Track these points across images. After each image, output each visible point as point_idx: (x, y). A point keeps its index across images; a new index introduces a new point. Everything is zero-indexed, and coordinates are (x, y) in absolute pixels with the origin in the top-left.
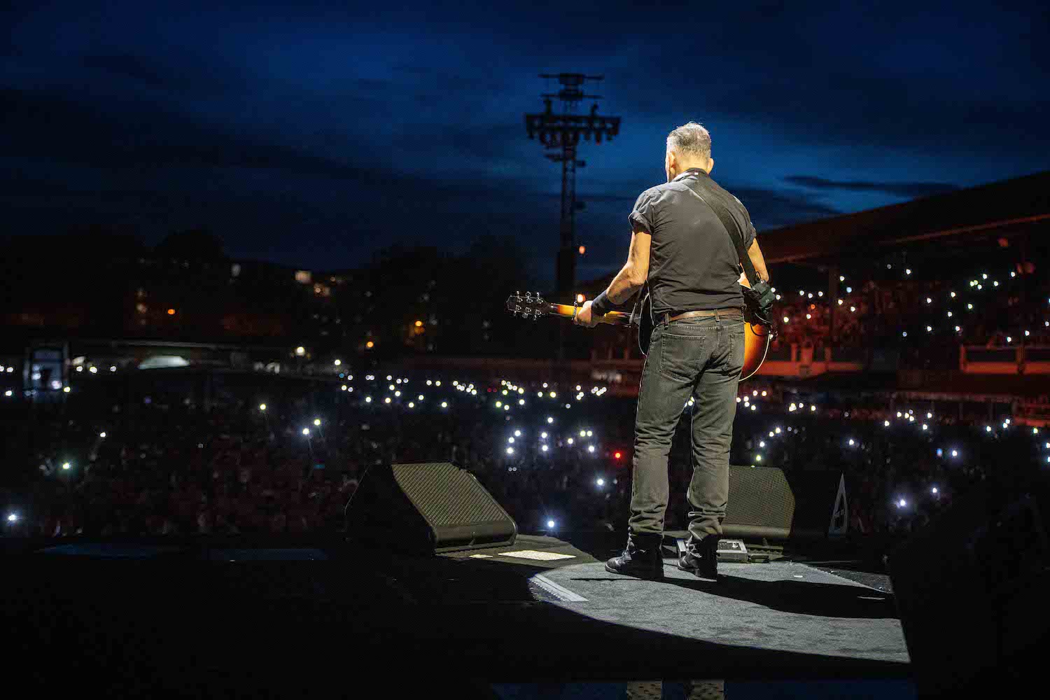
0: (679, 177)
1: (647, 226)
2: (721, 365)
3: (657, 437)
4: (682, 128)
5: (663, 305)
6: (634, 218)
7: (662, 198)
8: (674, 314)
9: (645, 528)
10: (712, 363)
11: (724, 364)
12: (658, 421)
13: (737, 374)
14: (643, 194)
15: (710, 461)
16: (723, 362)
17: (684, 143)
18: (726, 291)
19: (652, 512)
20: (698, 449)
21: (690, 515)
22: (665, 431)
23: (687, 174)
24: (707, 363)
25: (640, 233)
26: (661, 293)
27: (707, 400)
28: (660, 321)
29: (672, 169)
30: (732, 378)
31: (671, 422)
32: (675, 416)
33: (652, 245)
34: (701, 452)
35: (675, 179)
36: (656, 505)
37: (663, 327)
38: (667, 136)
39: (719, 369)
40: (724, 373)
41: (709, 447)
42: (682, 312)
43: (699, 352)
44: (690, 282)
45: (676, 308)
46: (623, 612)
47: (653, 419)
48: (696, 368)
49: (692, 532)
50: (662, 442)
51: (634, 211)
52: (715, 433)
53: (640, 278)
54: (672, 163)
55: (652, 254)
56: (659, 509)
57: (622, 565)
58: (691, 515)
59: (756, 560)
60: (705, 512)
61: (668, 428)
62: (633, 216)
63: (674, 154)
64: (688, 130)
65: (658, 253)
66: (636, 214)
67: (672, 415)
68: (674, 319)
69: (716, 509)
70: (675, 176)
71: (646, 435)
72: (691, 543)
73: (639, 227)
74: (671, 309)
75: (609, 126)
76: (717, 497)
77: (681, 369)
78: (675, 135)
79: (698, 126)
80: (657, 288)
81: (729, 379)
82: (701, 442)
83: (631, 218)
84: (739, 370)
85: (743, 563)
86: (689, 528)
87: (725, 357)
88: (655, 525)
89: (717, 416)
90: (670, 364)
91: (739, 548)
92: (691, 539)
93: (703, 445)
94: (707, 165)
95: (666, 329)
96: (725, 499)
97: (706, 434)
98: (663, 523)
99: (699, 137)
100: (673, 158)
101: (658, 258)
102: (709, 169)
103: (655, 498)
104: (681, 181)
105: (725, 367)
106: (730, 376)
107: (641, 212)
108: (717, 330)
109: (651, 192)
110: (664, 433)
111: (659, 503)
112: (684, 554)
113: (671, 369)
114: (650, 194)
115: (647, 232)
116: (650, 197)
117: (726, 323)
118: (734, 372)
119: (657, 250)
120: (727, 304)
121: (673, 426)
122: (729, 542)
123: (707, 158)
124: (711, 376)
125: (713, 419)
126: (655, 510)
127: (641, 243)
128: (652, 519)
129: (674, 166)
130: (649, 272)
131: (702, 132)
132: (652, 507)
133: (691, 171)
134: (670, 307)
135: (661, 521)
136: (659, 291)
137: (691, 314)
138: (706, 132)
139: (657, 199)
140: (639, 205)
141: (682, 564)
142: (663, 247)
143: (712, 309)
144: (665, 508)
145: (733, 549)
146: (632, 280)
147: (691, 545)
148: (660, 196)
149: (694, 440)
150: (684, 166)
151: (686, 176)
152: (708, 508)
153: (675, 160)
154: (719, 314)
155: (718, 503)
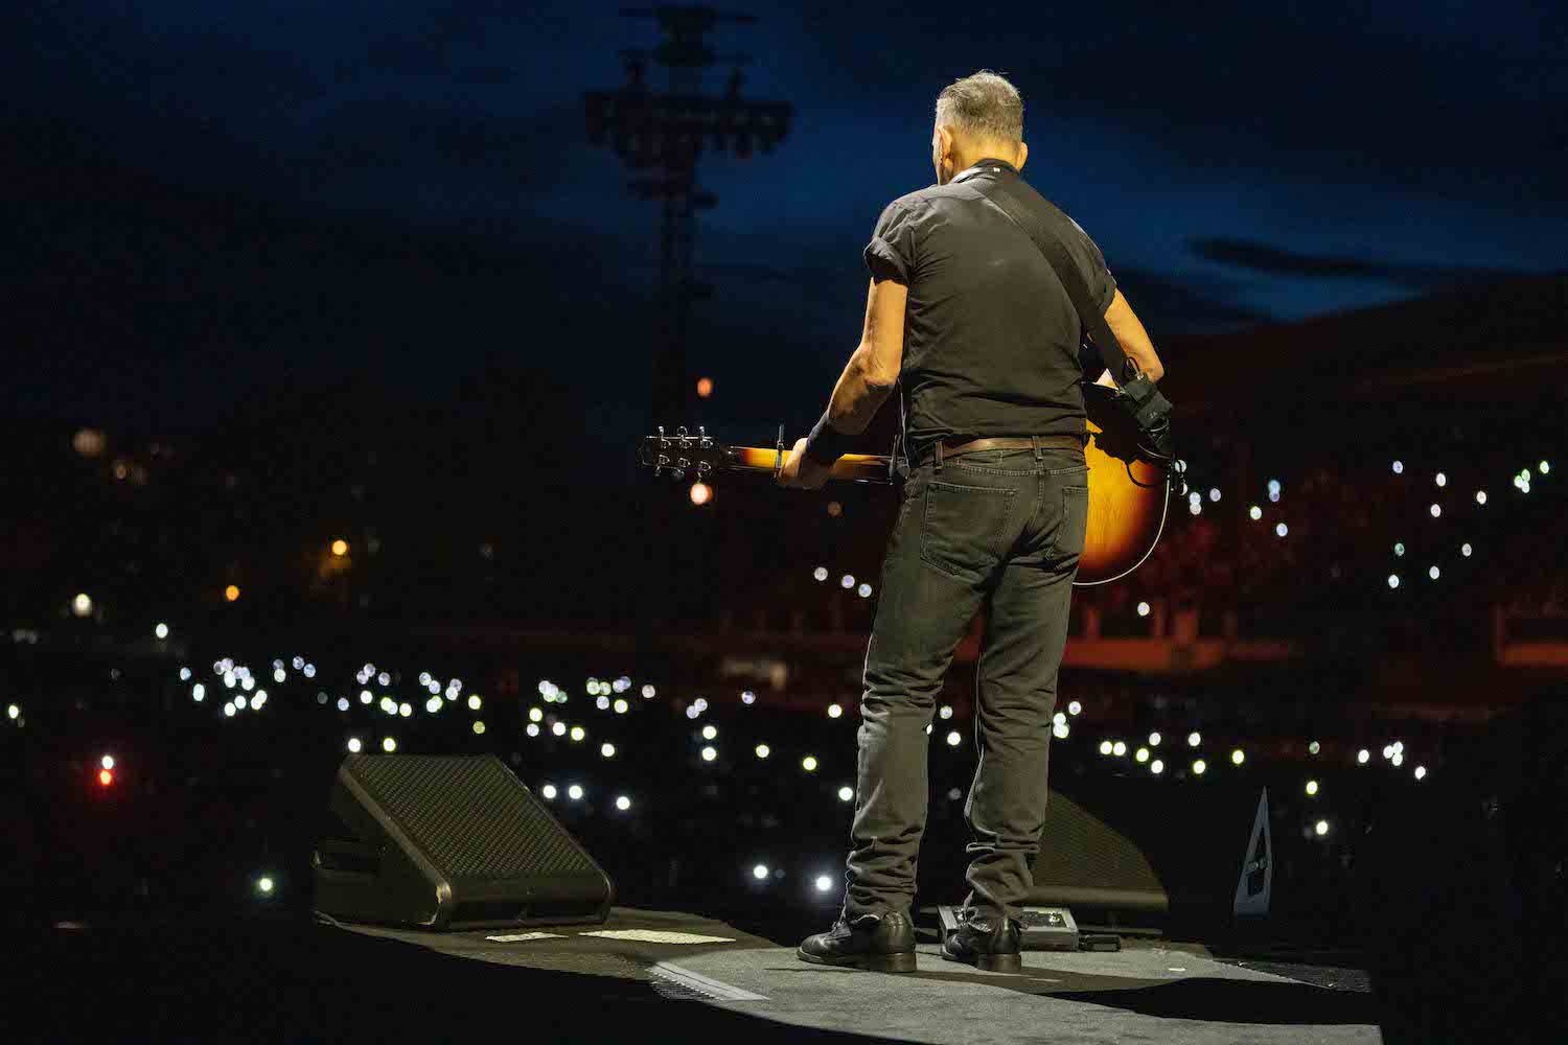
0: (962, 175)
1: (902, 268)
2: (1042, 548)
3: (908, 691)
4: (968, 81)
5: (933, 424)
6: (875, 252)
7: (929, 214)
8: (954, 441)
9: (879, 872)
10: (1027, 542)
11: (1047, 546)
12: (911, 660)
13: (1070, 569)
14: (890, 207)
15: (1014, 743)
16: (1045, 542)
17: (970, 110)
18: (1056, 399)
19: (894, 841)
20: (989, 717)
21: (969, 849)
22: (923, 679)
23: (977, 170)
24: (1015, 545)
25: (884, 283)
26: (928, 401)
27: (1010, 619)
28: (924, 455)
29: (948, 163)
30: (1061, 576)
31: (937, 663)
32: (947, 651)
33: (909, 305)
34: (997, 725)
35: (956, 178)
36: (902, 828)
37: (930, 469)
38: (937, 95)
39: (1036, 557)
40: (1047, 566)
41: (1010, 714)
42: (973, 438)
43: (1002, 522)
44: (983, 378)
45: (959, 431)
46: (844, 1016)
47: (902, 655)
48: (993, 552)
49: (974, 882)
50: (920, 702)
51: (875, 239)
52: (1023, 686)
53: (886, 372)
54: (947, 150)
55: (910, 323)
56: (909, 836)
57: (832, 946)
58: (972, 849)
59: (1095, 946)
60: (999, 843)
61: (933, 674)
62: (873, 249)
63: (951, 131)
64: (978, 87)
65: (921, 320)
66: (880, 245)
67: (943, 647)
68: (953, 452)
69: (1022, 838)
70: (952, 176)
71: (887, 688)
72: (971, 904)
73: (883, 270)
74: (950, 431)
75: (767, 120)
76: (1024, 815)
77: (965, 553)
78: (953, 94)
79: (999, 79)
80: (920, 390)
81: (1056, 578)
82: (996, 705)
83: (869, 252)
84: (1075, 560)
85: (1068, 951)
86: (968, 875)
87: (1048, 535)
88: (900, 867)
89: (1028, 653)
90: (942, 543)
91: (1061, 923)
92: (970, 897)
93: (1000, 711)
94: (1015, 154)
95: (937, 472)
96: (1041, 818)
97: (1006, 689)
98: (916, 863)
99: (1000, 101)
100: (949, 139)
101: (921, 328)
102: (1019, 163)
103: (902, 813)
104: (965, 183)
105: (1049, 553)
106: (1059, 572)
107: (888, 240)
108: (1039, 477)
109: (904, 201)
110: (923, 683)
111: (909, 824)
112: (951, 932)
113: (945, 554)
114: (907, 206)
115: (899, 280)
116: (907, 212)
117: (1055, 464)
118: (1065, 564)
119: (920, 315)
120: (1059, 426)
121: (940, 670)
122: (1042, 911)
123: (1015, 142)
124: (1022, 572)
125: (1021, 660)
126: (901, 839)
127: (888, 301)
128: (895, 854)
129: (953, 155)
130: (902, 361)
131: (1007, 92)
132: (895, 831)
133: (986, 164)
134: (948, 427)
135: (912, 859)
136: (923, 395)
137: (986, 444)
138: (1013, 91)
139: (921, 215)
140: (886, 226)
141: (952, 949)
142: (933, 307)
143: (1028, 436)
144: (919, 835)
145: (1048, 924)
146: (868, 377)
147: (971, 908)
148: (925, 209)
149: (982, 701)
150: (972, 153)
151: (976, 175)
152: (1007, 835)
153: (953, 145)
154: (1041, 445)
155: (1024, 825)
